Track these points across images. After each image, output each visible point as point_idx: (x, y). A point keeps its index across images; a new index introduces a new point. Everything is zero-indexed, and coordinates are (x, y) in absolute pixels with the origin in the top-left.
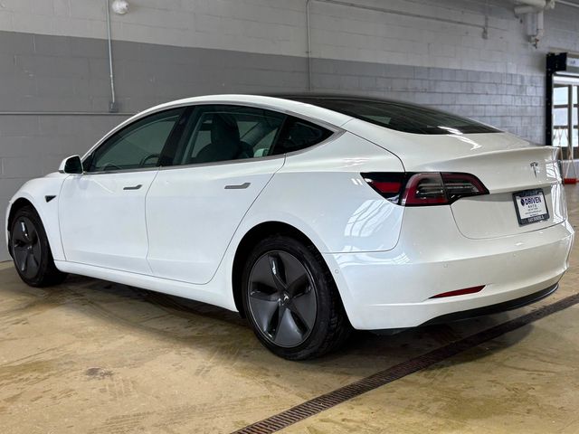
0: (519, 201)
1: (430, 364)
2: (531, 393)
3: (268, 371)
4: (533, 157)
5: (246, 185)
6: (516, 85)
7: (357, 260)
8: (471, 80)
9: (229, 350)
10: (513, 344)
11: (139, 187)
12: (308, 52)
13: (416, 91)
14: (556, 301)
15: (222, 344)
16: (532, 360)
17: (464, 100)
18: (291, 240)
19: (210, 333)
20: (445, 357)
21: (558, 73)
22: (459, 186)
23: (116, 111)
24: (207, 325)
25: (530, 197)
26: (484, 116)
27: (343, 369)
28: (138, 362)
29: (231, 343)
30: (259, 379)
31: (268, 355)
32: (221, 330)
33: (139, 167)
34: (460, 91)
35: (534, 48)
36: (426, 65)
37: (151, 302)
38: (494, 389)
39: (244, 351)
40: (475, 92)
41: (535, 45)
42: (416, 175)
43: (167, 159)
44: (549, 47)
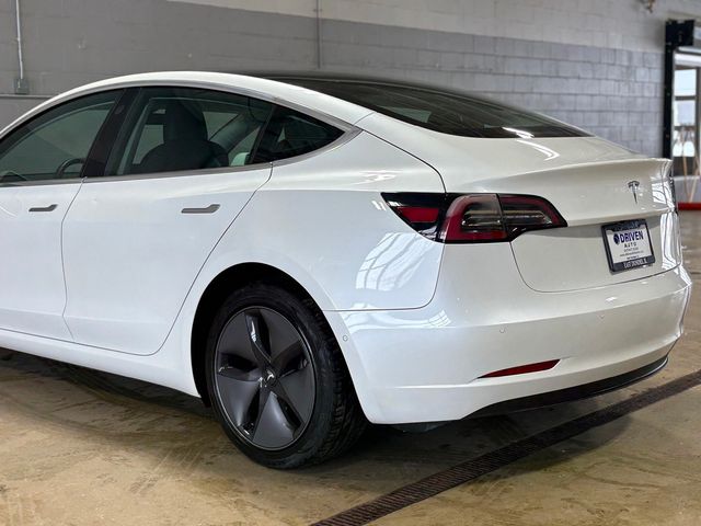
0: (610, 238)
1: (480, 474)
2: (623, 516)
3: (241, 485)
4: (633, 173)
5: (213, 208)
6: (622, 66)
7: (372, 321)
8: (556, 57)
9: (185, 453)
10: (603, 444)
11: (52, 208)
12: (316, 11)
13: (475, 71)
14: (666, 382)
15: (176, 445)
16: (627, 468)
17: (547, 86)
18: (280, 292)
19: (159, 429)
20: (503, 463)
21: (682, 49)
22: (524, 215)
23: (24, 92)
24: (153, 417)
25: (627, 232)
26: (575, 111)
27: (353, 482)
28: (45, 473)
29: (189, 443)
30: (227, 498)
31: (242, 461)
32: (174, 424)
33: (56, 178)
34: (539, 73)
35: (648, 12)
36: (491, 33)
37: (71, 381)
38: (570, 511)
39: (207, 456)
40: (561, 74)
41: (649, 8)
42: (462, 198)
43: (96, 167)
44: (670, 12)
